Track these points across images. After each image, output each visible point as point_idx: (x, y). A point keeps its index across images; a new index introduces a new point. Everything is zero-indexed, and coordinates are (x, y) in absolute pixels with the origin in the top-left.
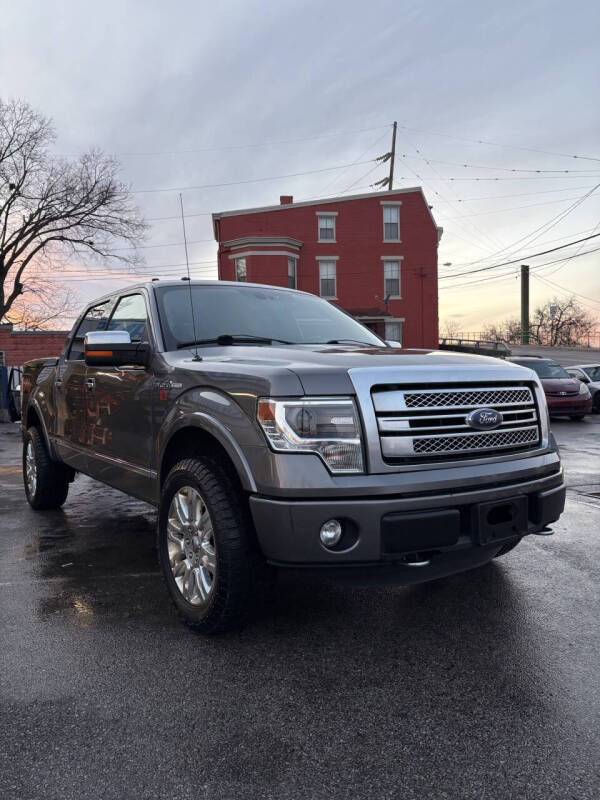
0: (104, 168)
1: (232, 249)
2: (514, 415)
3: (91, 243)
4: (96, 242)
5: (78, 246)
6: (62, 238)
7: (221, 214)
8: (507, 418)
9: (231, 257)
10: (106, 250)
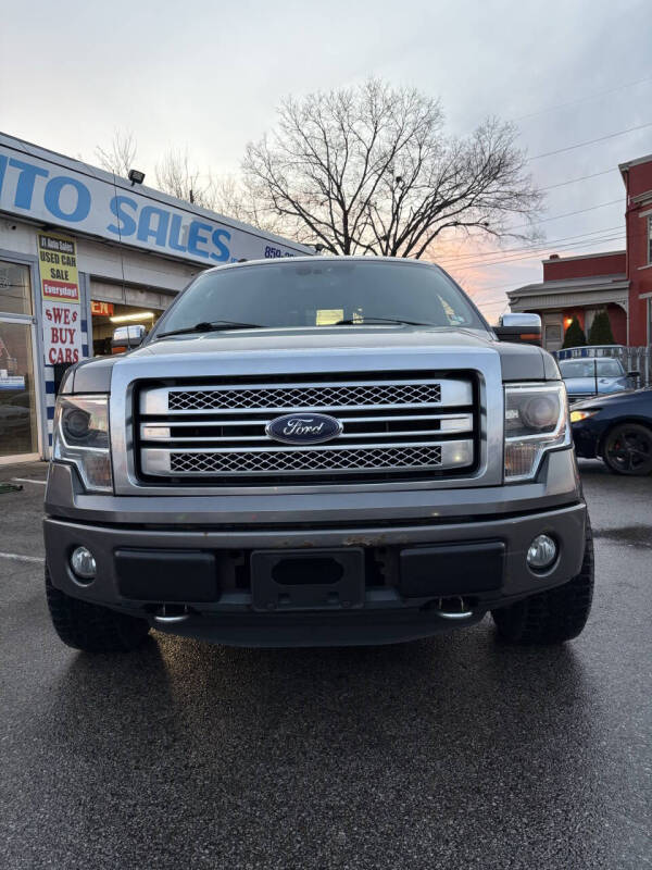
0: (500, 138)
1: (644, 204)
2: (384, 423)
3: (487, 224)
4: (491, 221)
5: (472, 229)
6: (456, 224)
7: (630, 163)
8: (348, 428)
9: (642, 215)
10: (501, 230)
